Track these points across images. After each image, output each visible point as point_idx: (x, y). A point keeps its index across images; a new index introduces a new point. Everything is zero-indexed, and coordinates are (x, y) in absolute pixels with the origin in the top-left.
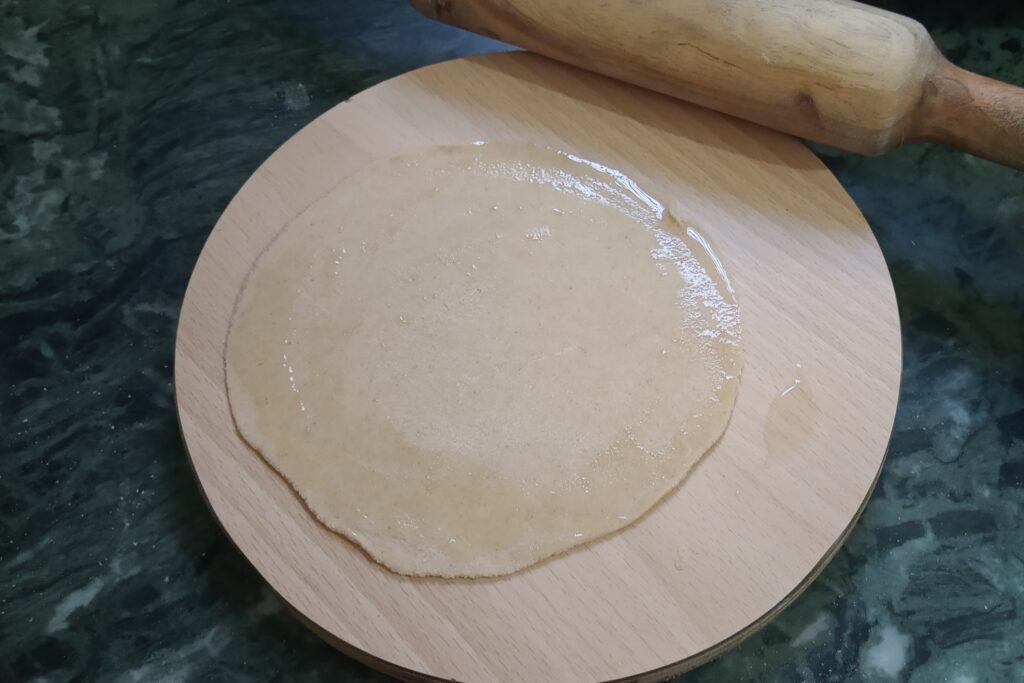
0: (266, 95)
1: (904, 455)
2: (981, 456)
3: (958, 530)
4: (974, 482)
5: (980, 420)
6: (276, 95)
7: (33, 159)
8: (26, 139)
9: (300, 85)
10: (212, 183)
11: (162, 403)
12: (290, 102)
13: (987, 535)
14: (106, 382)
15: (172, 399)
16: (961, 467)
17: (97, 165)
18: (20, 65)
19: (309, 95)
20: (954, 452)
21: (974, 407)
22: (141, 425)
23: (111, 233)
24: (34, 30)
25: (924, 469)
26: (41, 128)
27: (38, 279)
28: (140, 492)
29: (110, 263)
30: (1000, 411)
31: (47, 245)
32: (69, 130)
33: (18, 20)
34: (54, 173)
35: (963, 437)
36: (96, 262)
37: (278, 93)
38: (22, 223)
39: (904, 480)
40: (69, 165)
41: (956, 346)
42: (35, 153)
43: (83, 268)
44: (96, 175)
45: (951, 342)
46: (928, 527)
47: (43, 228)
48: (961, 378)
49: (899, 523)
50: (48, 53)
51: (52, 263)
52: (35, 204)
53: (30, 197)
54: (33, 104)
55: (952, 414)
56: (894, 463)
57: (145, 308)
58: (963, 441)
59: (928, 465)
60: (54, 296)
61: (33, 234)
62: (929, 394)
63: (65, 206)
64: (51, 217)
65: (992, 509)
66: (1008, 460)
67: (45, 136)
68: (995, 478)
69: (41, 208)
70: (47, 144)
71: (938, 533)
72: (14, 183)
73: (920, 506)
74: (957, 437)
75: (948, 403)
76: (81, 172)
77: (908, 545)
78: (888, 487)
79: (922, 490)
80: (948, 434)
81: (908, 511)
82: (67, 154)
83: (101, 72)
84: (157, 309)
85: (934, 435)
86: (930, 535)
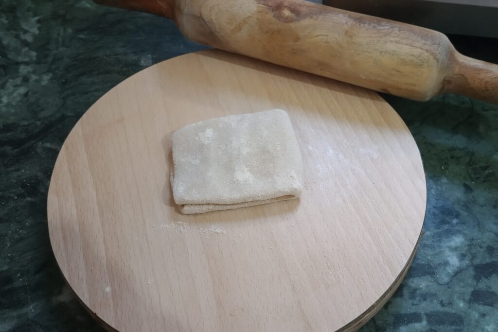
0: (132, 57)
1: (418, 276)
2: (462, 284)
3: (441, 322)
4: (455, 297)
5: (464, 265)
6: (137, 59)
7: (18, 73)
8: (18, 64)
9: (149, 56)
10: (95, 94)
11: (42, 190)
12: (142, 62)
13: (458, 328)
14: (20, 176)
15: (47, 189)
16: (449, 288)
17: (46, 79)
18: (26, 32)
19: (152, 59)
20: (446, 279)
21: (462, 257)
22: (29, 199)
23: (43, 110)
24: (37, 18)
25: (427, 286)
26: (27, 60)
27: (4, 126)
28: (19, 230)
29: (38, 123)
30: (477, 261)
31: (13, 111)
32: (38, 62)
33: (31, 13)
34: (26, 80)
35: (453, 272)
36: (32, 121)
37: (138, 58)
38: (5, 100)
39: (415, 290)
40: (34, 77)
41: (457, 224)
42: (20, 70)
43: (26, 123)
44: (44, 83)
45: (455, 221)
46: (424, 317)
47: (14, 104)
48: (458, 240)
49: (408, 313)
50: (39, 29)
51: (12, 119)
52: (13, 92)
53: (12, 88)
54: (26, 49)
55: (449, 259)
56: (411, 279)
57: (48, 145)
58: (453, 274)
59: (430, 284)
60: (9, 134)
61: (8, 105)
62: (438, 246)
63: (26, 95)
64: (18, 99)
65: (463, 314)
66: (477, 288)
67: (27, 64)
68: (467, 297)
69: (15, 94)
70: (27, 67)
71: (429, 322)
72: (7, 82)
73: (422, 306)
74: (450, 271)
75: (448, 253)
76: (37, 81)
77: (411, 325)
78: (406, 292)
79: (424, 297)
80: (445, 270)
81: (415, 307)
82: (34, 72)
83: (60, 39)
84: (53, 147)
85: (436, 268)
86: (424, 323)
